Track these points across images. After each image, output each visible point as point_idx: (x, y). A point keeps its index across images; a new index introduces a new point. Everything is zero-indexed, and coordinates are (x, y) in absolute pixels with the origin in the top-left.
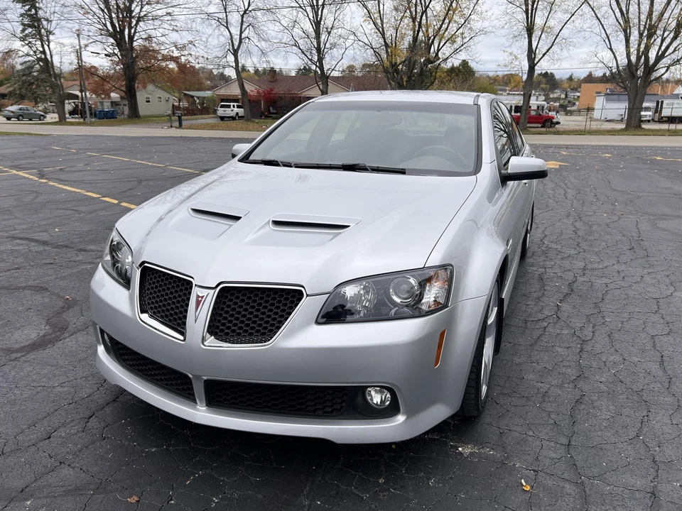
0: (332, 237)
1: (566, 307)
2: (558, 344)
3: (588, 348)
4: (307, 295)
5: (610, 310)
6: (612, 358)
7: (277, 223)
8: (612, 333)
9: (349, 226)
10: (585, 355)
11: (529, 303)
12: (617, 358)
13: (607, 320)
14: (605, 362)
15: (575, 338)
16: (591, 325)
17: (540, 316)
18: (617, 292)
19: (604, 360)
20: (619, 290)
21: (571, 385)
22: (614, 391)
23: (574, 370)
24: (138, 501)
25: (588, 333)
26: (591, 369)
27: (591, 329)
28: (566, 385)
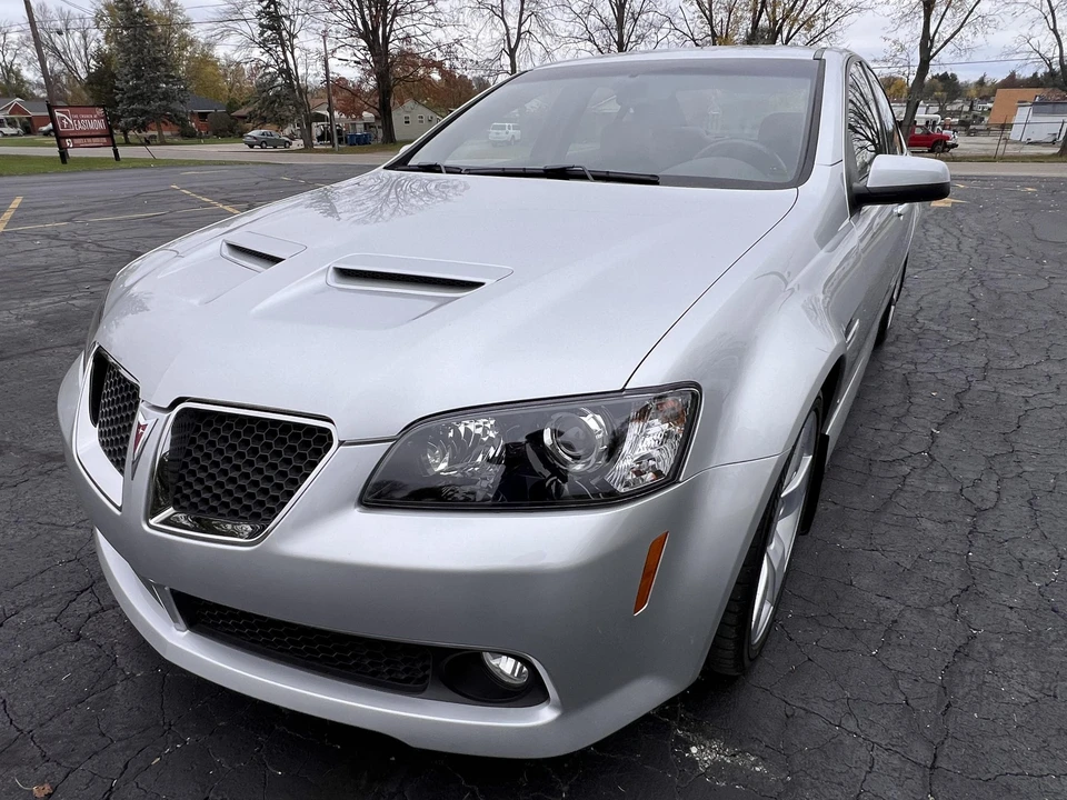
0: (434, 304)
1: (946, 438)
2: (927, 514)
3: (987, 526)
4: (341, 443)
5: (1033, 449)
6: (1034, 553)
7: (345, 274)
8: (1035, 497)
9: (483, 284)
10: (980, 542)
11: (881, 426)
12: (1046, 554)
13: (1027, 468)
14: (1020, 561)
15: (961, 503)
16: (995, 478)
17: (898, 453)
18: (1045, 415)
19: (1020, 556)
20: (1050, 411)
21: (948, 610)
22: (1039, 633)
23: (956, 576)
24: (49, 795)
25: (987, 492)
26: (992, 574)
27: (994, 487)
28: (937, 609)
